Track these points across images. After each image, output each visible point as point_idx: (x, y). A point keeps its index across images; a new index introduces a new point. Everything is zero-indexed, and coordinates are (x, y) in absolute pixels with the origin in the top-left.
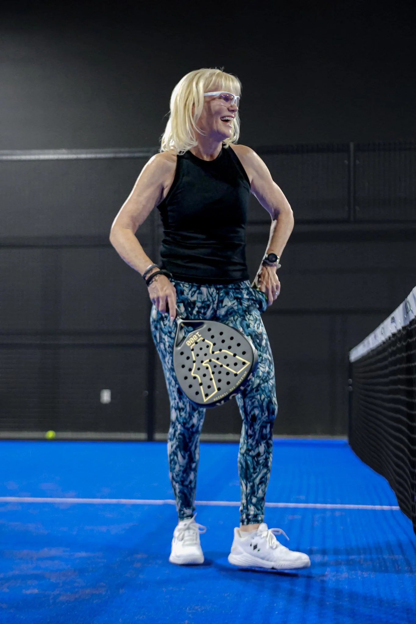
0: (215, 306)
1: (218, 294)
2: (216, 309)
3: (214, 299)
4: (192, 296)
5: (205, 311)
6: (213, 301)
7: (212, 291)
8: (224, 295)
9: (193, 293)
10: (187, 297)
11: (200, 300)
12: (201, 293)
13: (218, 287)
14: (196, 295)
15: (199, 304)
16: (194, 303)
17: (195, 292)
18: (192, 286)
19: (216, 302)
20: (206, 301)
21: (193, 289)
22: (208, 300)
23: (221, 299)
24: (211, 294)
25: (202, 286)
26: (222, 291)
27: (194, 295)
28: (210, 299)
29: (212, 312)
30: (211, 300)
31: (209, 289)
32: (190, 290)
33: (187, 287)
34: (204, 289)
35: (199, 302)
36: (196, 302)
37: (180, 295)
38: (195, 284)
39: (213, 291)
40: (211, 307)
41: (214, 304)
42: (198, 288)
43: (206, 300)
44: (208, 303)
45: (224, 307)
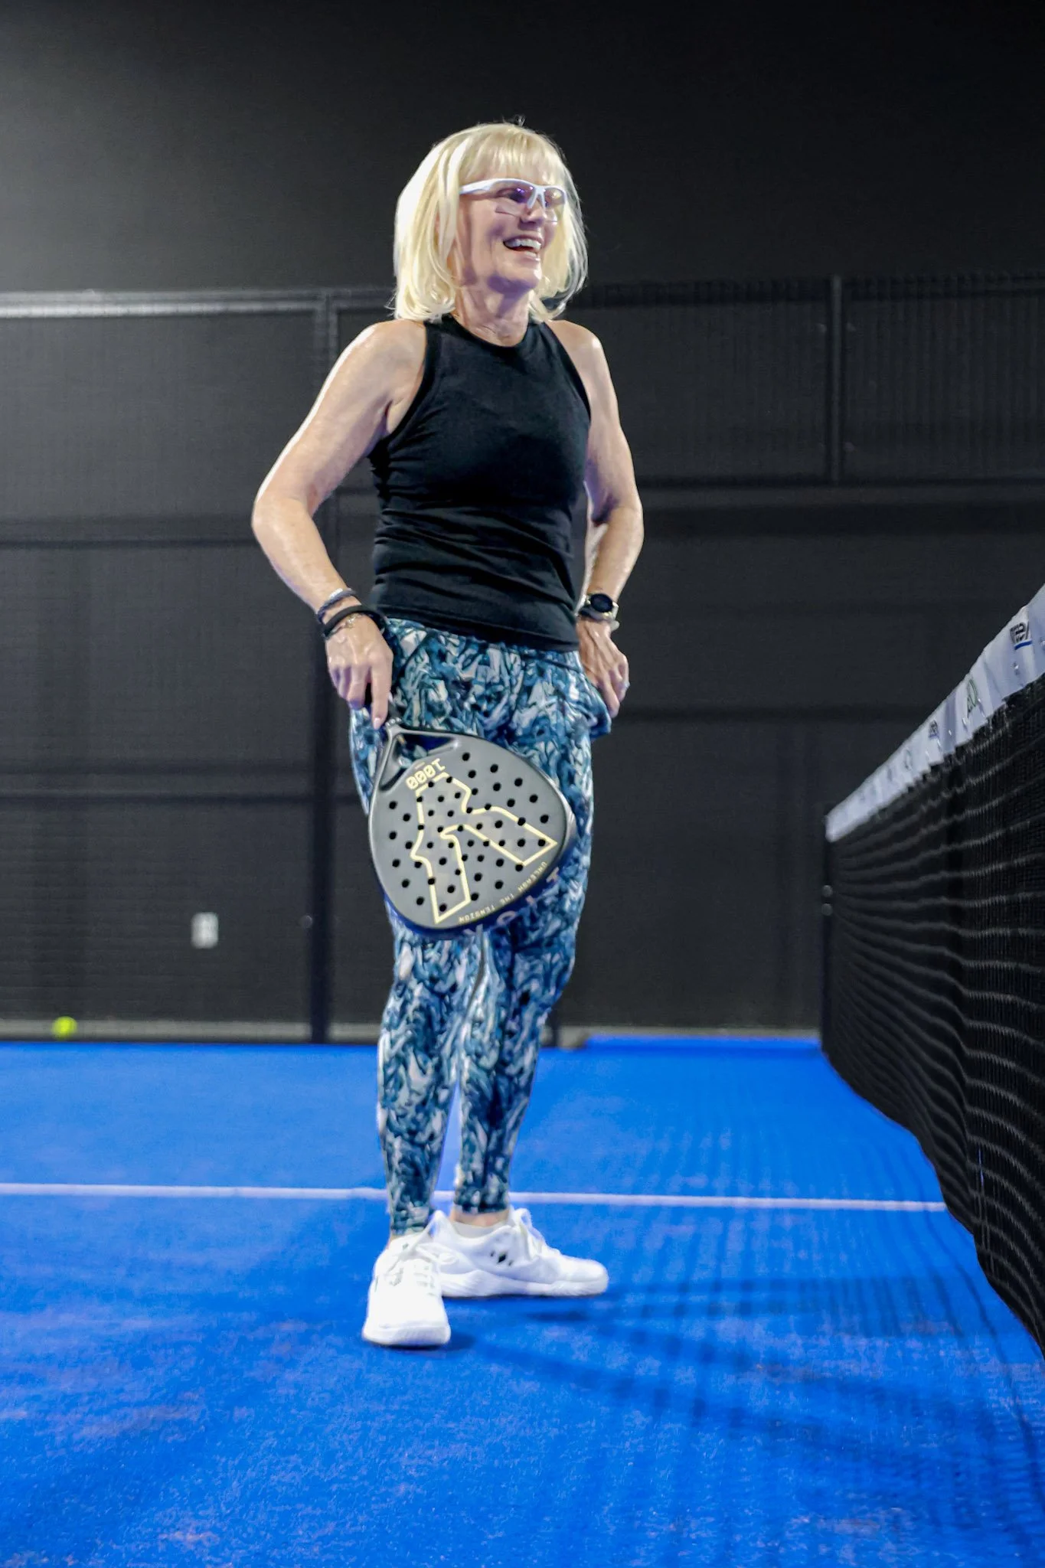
0: (514, 698)
1: (524, 669)
2: (513, 708)
3: (514, 682)
4: (464, 668)
5: (492, 706)
6: (512, 686)
7: (512, 661)
8: (536, 675)
9: (469, 661)
10: (454, 669)
11: (483, 680)
12: (486, 663)
13: (526, 652)
14: (475, 664)
15: (478, 689)
16: (467, 685)
17: (473, 658)
18: (468, 643)
19: (517, 689)
20: (495, 684)
21: (470, 651)
22: (502, 682)
23: (528, 683)
24: (509, 666)
25: (492, 645)
26: (533, 665)
27: (469, 665)
28: (507, 678)
29: (504, 711)
30: (507, 684)
31: (507, 654)
32: (462, 652)
33: (455, 645)
34: (494, 653)
35: (480, 683)
36: (473, 682)
37: (436, 661)
38: (474, 639)
39: (515, 661)
40: (504, 700)
41: (512, 693)
42: (483, 649)
43: (497, 680)
44: (500, 688)
45: (530, 707)
